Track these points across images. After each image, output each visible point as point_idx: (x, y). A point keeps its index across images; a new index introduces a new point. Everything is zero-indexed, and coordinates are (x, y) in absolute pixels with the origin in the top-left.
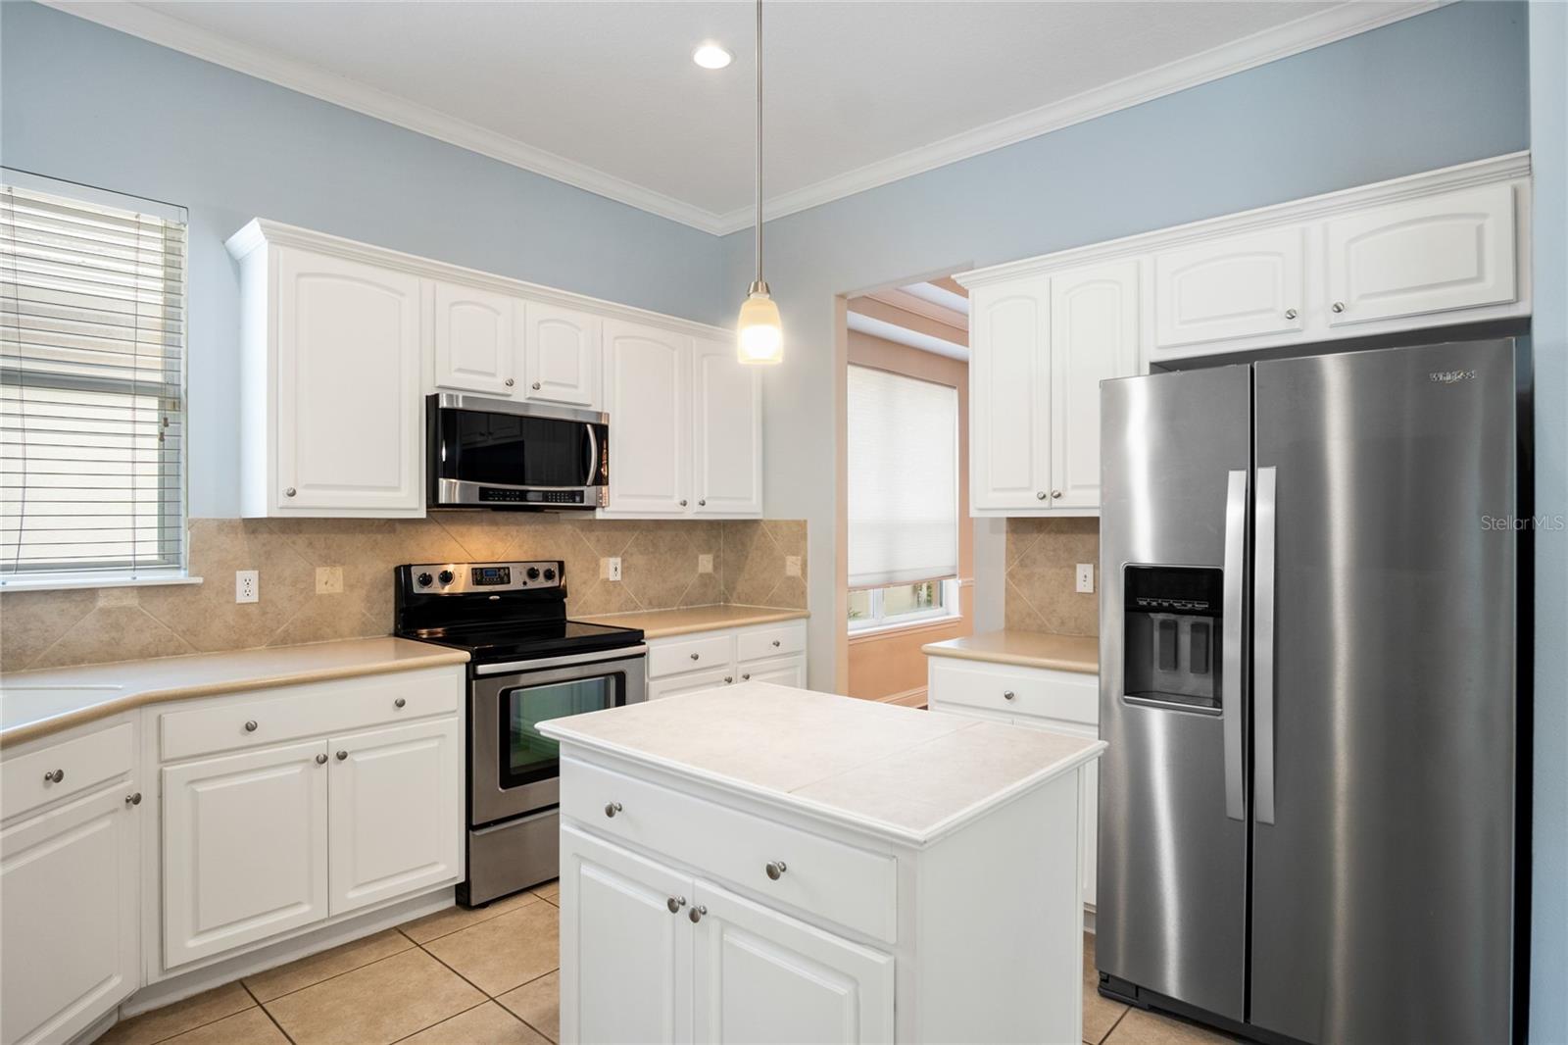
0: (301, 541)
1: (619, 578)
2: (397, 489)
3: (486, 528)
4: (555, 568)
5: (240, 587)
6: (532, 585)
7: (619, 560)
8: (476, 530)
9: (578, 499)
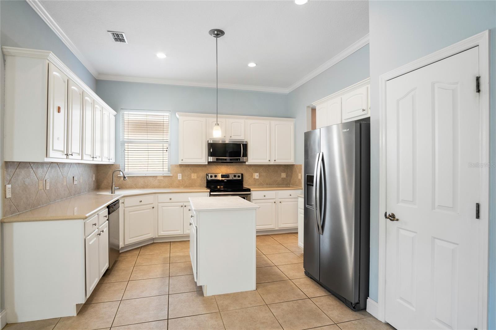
0: (189, 169)
1: (258, 178)
2: (202, 159)
3: (226, 166)
4: (240, 175)
5: (179, 177)
6: (234, 178)
7: (258, 174)
8: (223, 167)
9: (239, 160)
